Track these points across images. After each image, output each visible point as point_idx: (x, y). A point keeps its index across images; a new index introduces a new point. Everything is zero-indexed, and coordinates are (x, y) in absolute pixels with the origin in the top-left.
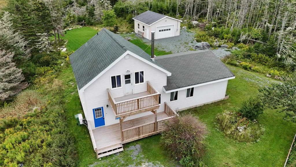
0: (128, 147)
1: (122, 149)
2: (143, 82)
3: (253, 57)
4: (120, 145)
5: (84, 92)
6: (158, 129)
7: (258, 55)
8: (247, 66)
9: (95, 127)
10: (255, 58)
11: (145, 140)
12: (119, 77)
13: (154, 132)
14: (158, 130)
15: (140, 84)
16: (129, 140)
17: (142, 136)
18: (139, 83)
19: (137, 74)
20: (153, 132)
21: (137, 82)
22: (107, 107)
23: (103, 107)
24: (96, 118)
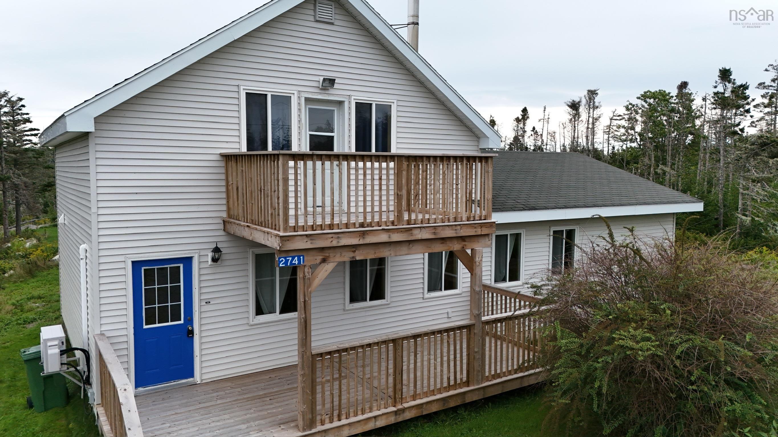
5: (93, 130)
9: (137, 386)
14: (487, 379)
15: (373, 164)
17: (410, 406)
18: (370, 159)
20: (462, 384)
22: (215, 260)
23: (190, 259)
24: (145, 327)
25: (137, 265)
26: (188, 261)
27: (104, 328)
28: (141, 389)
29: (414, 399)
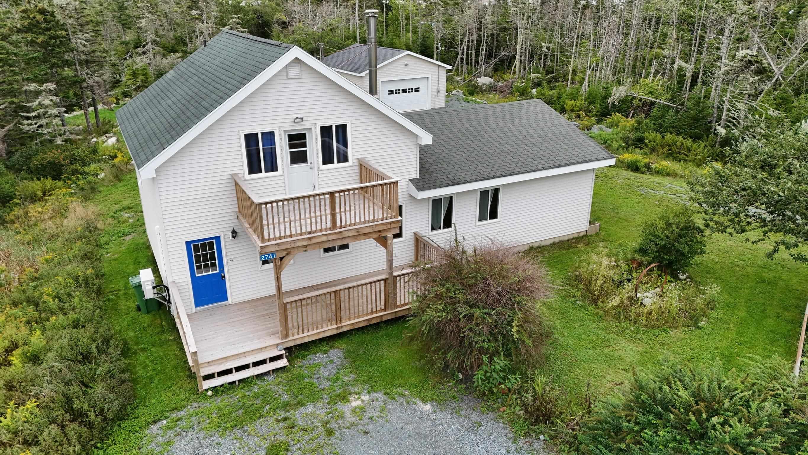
0: (304, 357)
1: (283, 363)
2: (346, 160)
3: (650, 141)
4: (276, 350)
5: (155, 176)
6: (398, 303)
7: (663, 137)
8: (637, 161)
9: (196, 306)
10: (657, 145)
11: (356, 338)
12: (269, 136)
13: (385, 310)
14: (399, 307)
15: (336, 165)
16: (306, 334)
17: (346, 324)
18: (333, 162)
19: (326, 131)
20: (381, 310)
21: (327, 159)
22: (233, 237)
24: (197, 275)
25: (188, 243)
26: (218, 238)
27: (175, 278)
28: (198, 308)
29: (350, 320)
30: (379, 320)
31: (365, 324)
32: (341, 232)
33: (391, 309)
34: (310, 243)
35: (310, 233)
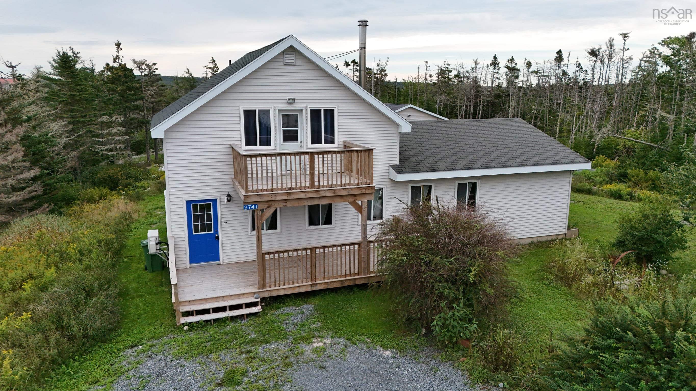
0: (278, 309)
1: (257, 309)
2: (332, 141)
3: (633, 177)
4: (253, 298)
5: (164, 137)
6: (371, 269)
7: (646, 174)
8: (619, 190)
9: (191, 262)
10: (640, 179)
11: (330, 297)
12: (265, 114)
13: (358, 274)
14: (371, 273)
15: (323, 145)
17: (321, 283)
18: (320, 142)
19: (315, 114)
20: (355, 274)
21: (316, 139)
22: (229, 201)
23: (216, 199)
24: (194, 234)
25: (188, 203)
26: (215, 201)
27: (174, 233)
28: (193, 265)
29: (324, 279)
30: (351, 283)
31: (338, 285)
32: (319, 191)
33: (365, 274)
34: (289, 198)
35: (290, 189)
